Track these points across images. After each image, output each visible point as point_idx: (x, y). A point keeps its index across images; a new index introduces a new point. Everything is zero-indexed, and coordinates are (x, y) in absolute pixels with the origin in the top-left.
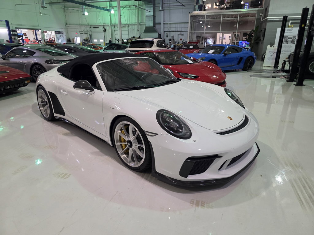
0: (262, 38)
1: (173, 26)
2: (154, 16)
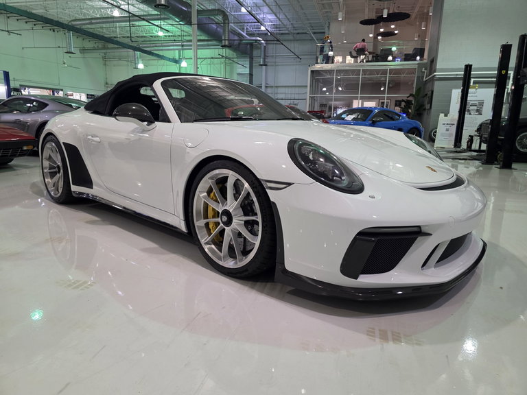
0: (428, 106)
1: (281, 90)
2: (251, 75)
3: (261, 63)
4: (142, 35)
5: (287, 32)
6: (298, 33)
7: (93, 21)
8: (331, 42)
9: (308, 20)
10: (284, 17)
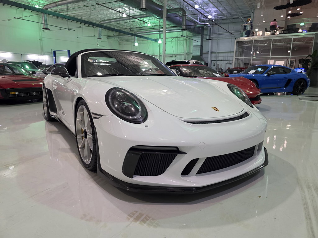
1: (221, 55)
2: (202, 46)
3: (208, 39)
4: (139, 26)
5: (225, 18)
6: (234, 18)
7: (112, 21)
8: (251, 23)
9: (240, 9)
10: (223, 8)
